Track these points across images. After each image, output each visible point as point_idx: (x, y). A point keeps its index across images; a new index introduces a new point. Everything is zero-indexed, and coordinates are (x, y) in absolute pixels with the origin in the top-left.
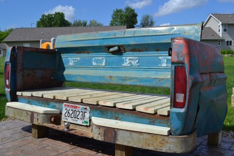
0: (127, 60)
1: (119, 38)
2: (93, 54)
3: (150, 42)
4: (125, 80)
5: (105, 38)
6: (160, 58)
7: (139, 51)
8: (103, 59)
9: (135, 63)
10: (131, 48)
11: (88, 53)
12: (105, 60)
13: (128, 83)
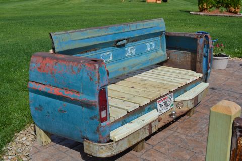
0: (129, 50)
1: (127, 31)
2: (100, 50)
3: (146, 33)
4: (133, 67)
5: (117, 32)
6: (146, 44)
7: (136, 41)
8: (110, 54)
9: (133, 52)
10: (133, 39)
11: (96, 50)
12: (112, 55)
13: (134, 69)
